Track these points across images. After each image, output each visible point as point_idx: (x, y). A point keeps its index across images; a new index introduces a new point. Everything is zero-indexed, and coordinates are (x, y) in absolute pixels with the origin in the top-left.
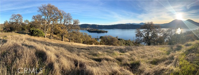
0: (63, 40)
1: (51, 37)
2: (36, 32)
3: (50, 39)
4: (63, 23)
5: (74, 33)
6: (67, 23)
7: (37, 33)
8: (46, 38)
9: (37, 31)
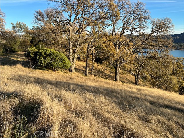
0: (118, 77)
1: (88, 71)
2: (45, 58)
3: (86, 74)
4: (119, 30)
5: (151, 58)
6: (132, 31)
7: (48, 59)
8: (74, 74)
9: (50, 55)
